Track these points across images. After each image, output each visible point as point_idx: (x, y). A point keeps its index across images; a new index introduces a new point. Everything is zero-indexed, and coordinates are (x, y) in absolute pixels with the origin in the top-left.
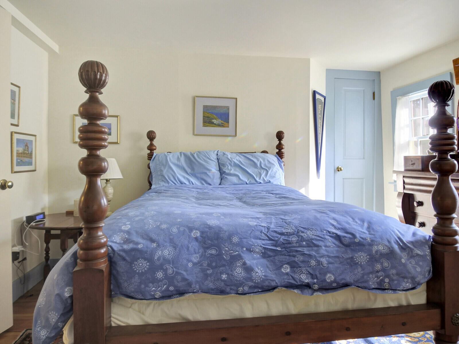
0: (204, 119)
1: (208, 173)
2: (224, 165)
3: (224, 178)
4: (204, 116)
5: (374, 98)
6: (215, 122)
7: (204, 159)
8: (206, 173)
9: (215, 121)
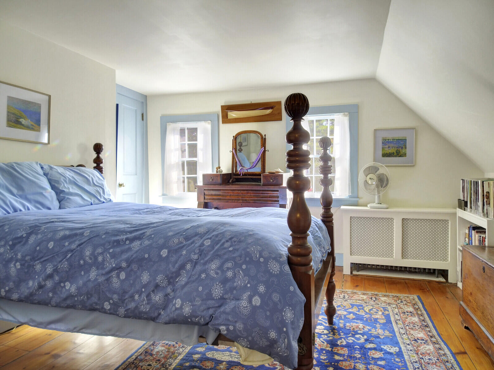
0: (8, 115)
1: (44, 193)
2: (58, 182)
3: (66, 198)
4: (8, 112)
5: (143, 119)
6: (23, 123)
7: (33, 175)
8: (42, 194)
9: (23, 121)
